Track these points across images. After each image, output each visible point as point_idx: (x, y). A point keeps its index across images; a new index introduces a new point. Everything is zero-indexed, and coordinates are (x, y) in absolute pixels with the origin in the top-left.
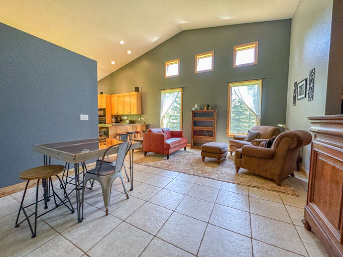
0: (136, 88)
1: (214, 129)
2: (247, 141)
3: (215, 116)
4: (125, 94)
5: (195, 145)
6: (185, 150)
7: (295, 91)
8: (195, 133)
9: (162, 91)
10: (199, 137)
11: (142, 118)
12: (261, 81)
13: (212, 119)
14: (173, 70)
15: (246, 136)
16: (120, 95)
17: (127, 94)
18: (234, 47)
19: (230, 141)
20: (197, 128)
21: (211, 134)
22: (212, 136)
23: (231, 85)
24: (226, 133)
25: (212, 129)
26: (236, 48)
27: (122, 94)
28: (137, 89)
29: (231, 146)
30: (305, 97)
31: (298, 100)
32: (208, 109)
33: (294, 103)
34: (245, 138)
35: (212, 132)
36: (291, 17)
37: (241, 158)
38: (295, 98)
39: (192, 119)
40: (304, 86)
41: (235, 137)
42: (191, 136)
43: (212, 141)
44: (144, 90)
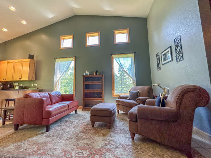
0: (29, 55)
1: (103, 91)
2: (130, 99)
3: (103, 80)
4: (16, 61)
5: (86, 107)
6: (76, 113)
7: (158, 59)
8: (86, 95)
9: (57, 60)
10: (90, 99)
11: (35, 84)
12: (133, 54)
13: (101, 82)
14: (67, 43)
15: (128, 95)
16: (11, 61)
17: (20, 60)
18: (114, 31)
19: (117, 101)
20: (88, 91)
21: (100, 96)
22: (101, 97)
23: (113, 56)
24: (112, 94)
25: (101, 91)
26: (115, 31)
27: (13, 60)
28: (31, 57)
29: (118, 105)
30: (172, 60)
31: (163, 65)
32: (97, 74)
33: (159, 68)
34: (128, 97)
35: (101, 93)
36: (146, 17)
37: (137, 121)
38: (159, 64)
39: (84, 83)
40: (170, 52)
41: (120, 97)
42: (82, 98)
43: (101, 102)
44: (40, 58)
